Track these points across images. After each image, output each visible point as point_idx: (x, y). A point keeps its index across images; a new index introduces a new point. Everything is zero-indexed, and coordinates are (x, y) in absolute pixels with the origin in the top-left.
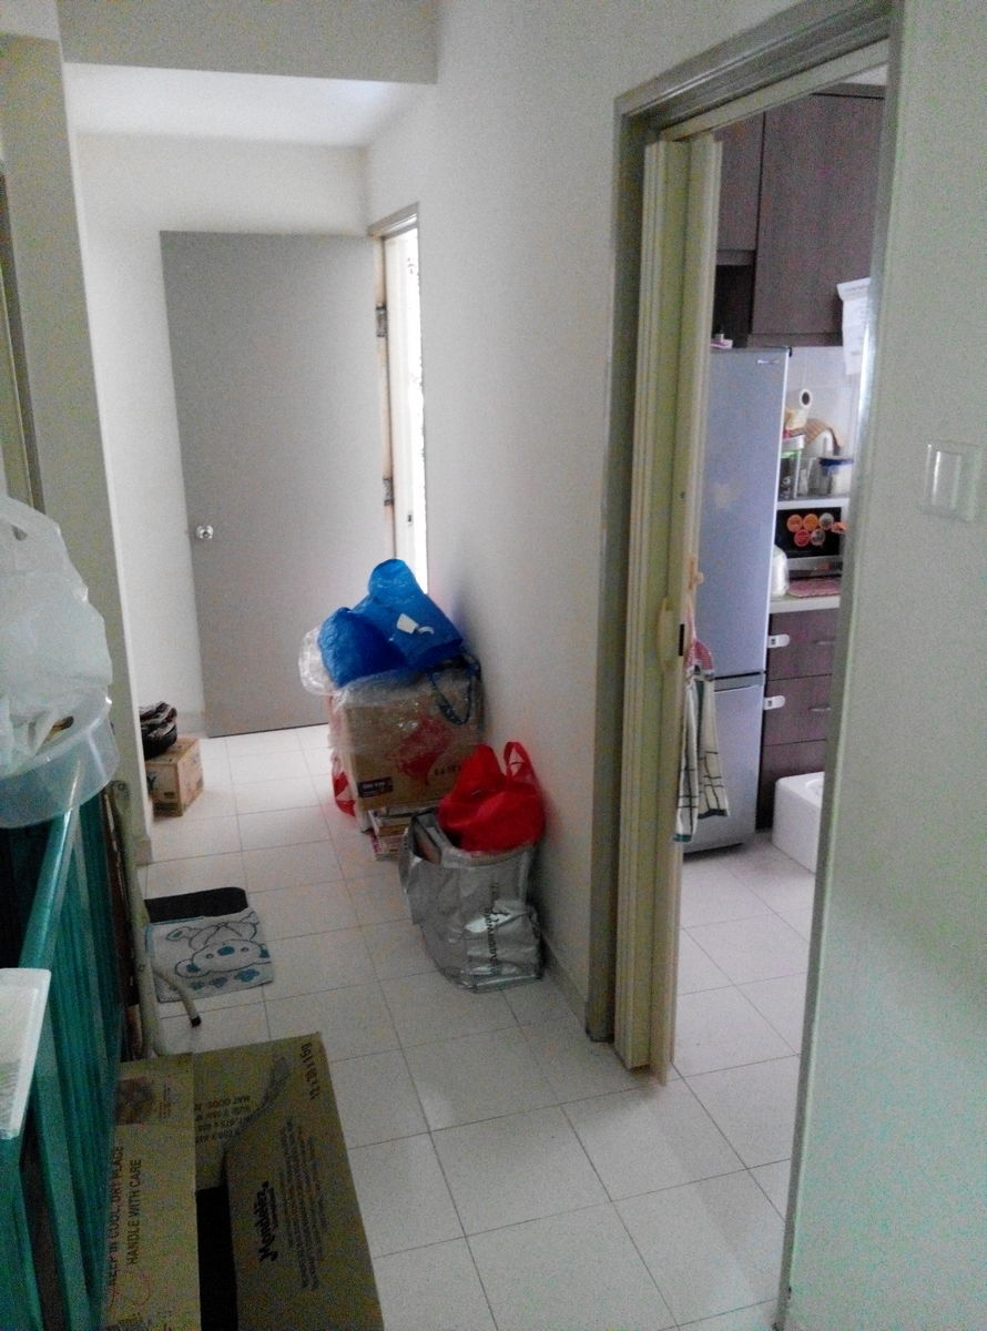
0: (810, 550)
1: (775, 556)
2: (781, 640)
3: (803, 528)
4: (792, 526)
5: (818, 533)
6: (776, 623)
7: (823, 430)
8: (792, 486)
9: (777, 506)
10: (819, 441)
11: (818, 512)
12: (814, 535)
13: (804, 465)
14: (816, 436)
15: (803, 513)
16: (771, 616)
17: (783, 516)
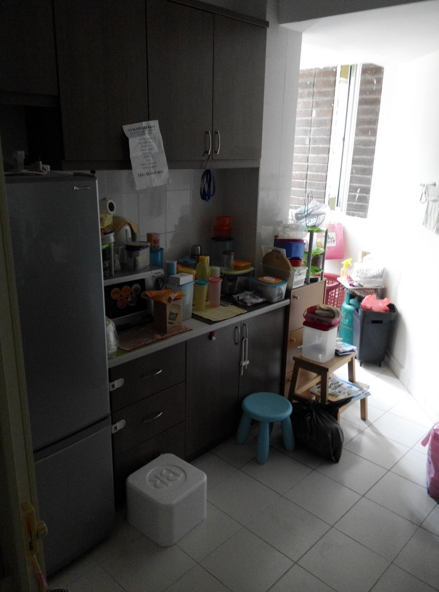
0: (128, 310)
1: (107, 325)
2: (118, 383)
3: (121, 296)
4: (114, 296)
5: (132, 298)
6: (114, 374)
7: (124, 225)
8: (110, 267)
9: (104, 283)
10: (123, 231)
11: (131, 283)
12: (129, 299)
13: (116, 252)
14: (120, 229)
15: (120, 286)
16: (109, 369)
17: (108, 289)
